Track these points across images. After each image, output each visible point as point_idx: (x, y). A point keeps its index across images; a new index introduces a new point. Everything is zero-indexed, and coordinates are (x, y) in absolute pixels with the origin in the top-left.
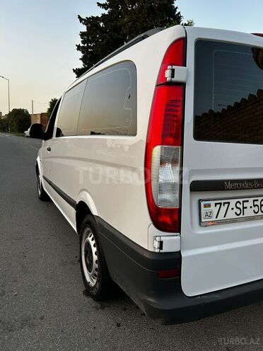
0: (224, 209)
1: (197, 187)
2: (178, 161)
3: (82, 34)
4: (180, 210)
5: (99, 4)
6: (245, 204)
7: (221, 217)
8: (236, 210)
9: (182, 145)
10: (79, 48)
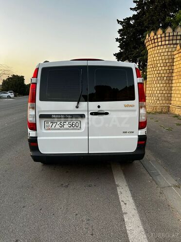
0: (54, 124)
1: (42, 116)
2: (34, 108)
3: (120, 31)
4: (36, 123)
5: (131, 9)
6: (64, 124)
7: (53, 127)
8: (60, 125)
9: (35, 102)
10: (117, 40)
